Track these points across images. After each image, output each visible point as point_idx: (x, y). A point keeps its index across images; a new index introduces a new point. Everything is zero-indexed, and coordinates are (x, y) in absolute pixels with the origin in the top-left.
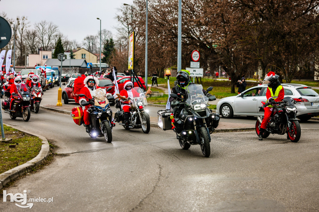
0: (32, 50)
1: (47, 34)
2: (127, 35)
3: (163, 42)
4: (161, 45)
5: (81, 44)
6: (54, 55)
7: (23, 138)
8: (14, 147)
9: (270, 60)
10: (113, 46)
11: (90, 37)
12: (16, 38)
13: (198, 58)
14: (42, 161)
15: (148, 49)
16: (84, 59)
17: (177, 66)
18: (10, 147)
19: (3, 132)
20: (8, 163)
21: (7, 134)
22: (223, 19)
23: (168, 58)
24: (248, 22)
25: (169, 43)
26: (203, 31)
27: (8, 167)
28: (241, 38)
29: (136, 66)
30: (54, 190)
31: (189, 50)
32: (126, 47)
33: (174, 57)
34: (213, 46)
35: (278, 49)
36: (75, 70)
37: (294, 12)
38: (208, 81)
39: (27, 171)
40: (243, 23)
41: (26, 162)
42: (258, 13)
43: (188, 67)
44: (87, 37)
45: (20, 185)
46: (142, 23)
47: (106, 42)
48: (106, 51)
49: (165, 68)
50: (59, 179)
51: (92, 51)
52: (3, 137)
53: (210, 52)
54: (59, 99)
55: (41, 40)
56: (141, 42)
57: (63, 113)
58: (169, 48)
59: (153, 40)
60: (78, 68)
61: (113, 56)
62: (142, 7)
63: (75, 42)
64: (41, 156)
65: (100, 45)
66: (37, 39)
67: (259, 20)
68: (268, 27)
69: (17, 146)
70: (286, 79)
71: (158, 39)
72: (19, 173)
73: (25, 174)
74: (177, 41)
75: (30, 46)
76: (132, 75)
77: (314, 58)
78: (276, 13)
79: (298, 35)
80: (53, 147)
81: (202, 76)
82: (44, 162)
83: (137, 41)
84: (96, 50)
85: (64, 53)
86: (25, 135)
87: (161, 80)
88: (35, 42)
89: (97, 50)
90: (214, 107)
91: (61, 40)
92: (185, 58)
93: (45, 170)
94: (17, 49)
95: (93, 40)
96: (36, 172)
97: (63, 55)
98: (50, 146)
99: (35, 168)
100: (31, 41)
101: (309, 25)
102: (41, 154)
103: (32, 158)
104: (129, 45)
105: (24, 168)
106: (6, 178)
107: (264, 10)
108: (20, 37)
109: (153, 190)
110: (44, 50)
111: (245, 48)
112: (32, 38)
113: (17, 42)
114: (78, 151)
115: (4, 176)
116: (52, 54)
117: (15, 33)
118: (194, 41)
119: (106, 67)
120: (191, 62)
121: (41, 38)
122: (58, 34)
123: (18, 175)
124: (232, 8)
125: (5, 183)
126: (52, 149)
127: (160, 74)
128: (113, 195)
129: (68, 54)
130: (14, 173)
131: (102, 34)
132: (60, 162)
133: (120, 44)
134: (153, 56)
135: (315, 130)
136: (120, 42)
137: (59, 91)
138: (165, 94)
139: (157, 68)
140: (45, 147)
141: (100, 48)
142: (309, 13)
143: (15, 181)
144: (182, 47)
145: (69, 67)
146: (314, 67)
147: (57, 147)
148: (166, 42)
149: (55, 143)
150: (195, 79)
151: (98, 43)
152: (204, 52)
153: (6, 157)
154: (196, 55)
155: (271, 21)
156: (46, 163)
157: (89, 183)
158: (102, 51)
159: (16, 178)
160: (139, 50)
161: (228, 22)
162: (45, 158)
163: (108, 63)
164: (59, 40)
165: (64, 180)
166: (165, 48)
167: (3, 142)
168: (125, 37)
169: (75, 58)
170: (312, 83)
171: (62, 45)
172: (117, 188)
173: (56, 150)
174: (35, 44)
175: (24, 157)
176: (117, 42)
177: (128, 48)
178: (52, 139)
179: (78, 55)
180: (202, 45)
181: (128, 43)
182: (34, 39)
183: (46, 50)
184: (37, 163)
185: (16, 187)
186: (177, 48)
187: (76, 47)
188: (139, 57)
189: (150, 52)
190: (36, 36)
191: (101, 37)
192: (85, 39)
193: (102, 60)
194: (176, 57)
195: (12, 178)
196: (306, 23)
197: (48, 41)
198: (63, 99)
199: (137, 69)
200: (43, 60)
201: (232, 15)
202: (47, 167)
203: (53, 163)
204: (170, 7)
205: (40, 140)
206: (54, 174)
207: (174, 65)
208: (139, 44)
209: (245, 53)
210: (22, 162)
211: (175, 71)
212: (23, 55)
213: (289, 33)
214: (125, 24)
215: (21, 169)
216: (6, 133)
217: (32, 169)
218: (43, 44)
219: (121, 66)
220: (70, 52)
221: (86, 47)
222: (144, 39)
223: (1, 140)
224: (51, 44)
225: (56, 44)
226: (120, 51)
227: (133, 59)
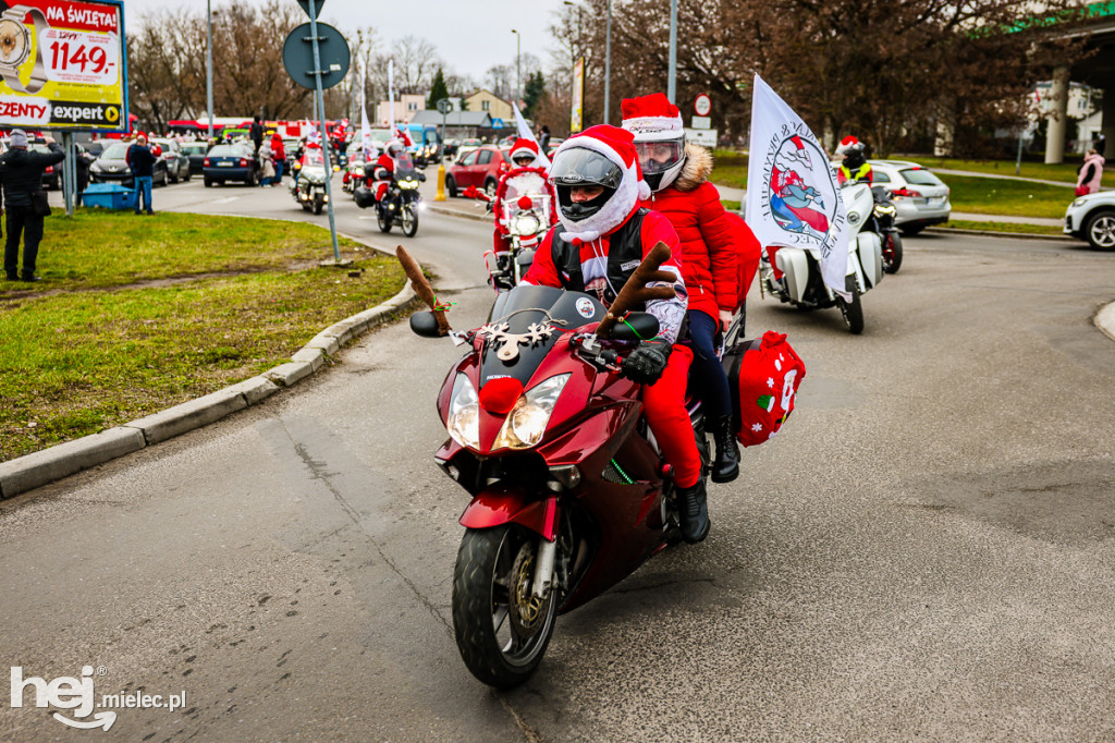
1: (415, 61)
2: (569, 64)
3: (640, 78)
4: (635, 84)
5: (480, 82)
6: (429, 102)
7: (374, 259)
8: (357, 275)
9: (848, 113)
10: (542, 86)
11: (497, 68)
12: (356, 70)
13: (708, 109)
15: (611, 92)
16: (485, 113)
18: (349, 276)
19: (338, 247)
20: (346, 305)
21: (343, 252)
22: (759, 33)
24: (807, 39)
25: (651, 79)
26: (717, 56)
27: (347, 313)
28: (793, 71)
31: (690, 93)
32: (568, 89)
34: (737, 85)
35: (865, 92)
36: (470, 132)
37: (901, 18)
38: (725, 155)
39: (383, 319)
40: (798, 41)
41: (380, 303)
42: (829, 20)
44: (493, 68)
45: (369, 345)
46: (599, 40)
47: (530, 79)
48: (528, 95)
51: (502, 95)
52: (337, 257)
53: (732, 98)
54: (440, 188)
55: (405, 73)
56: (598, 78)
57: (449, 214)
59: (619, 74)
60: (475, 129)
61: (543, 107)
62: (600, 8)
63: (469, 78)
65: (517, 85)
67: (830, 34)
68: (848, 48)
69: (362, 274)
70: (878, 153)
71: (629, 72)
72: (368, 323)
73: (379, 326)
74: (667, 77)
77: (936, 110)
78: (864, 20)
79: (905, 65)
80: (430, 278)
81: (715, 144)
82: (414, 304)
83: (590, 75)
84: (510, 96)
85: (448, 99)
86: (377, 255)
89: (512, 93)
90: (737, 205)
91: (442, 74)
94: (358, 90)
95: (503, 75)
96: (399, 322)
97: (447, 103)
99: (397, 314)
101: (930, 43)
102: (408, 290)
104: (573, 83)
105: (377, 315)
106: (343, 332)
107: (840, 13)
108: (364, 68)
110: (410, 93)
111: (801, 89)
113: (358, 76)
114: (477, 286)
115: (340, 328)
116: (426, 102)
118: (701, 75)
120: (695, 117)
121: (405, 70)
122: (437, 62)
123: (366, 327)
124: (778, 9)
125: (343, 340)
129: (456, 102)
130: (359, 323)
131: (521, 64)
133: (557, 83)
135: (932, 251)
136: (557, 78)
137: (441, 173)
141: (517, 91)
142: (930, 20)
143: (360, 337)
144: (676, 89)
145: (457, 126)
146: (935, 129)
147: (436, 277)
148: (646, 78)
149: (433, 270)
151: (515, 79)
152: (720, 98)
153: (343, 295)
154: (703, 104)
155: (854, 36)
158: (522, 96)
159: (363, 332)
161: (768, 38)
164: (438, 74)
167: (337, 267)
168: (564, 69)
169: (468, 110)
170: (930, 161)
171: (444, 84)
173: (436, 283)
175: (377, 293)
176: (549, 79)
177: (572, 89)
178: (427, 262)
179: (475, 103)
180: (717, 86)
181: (572, 79)
183: (415, 94)
185: (363, 348)
187: (471, 88)
191: (520, 69)
192: (488, 73)
195: (356, 331)
196: (924, 40)
197: (417, 75)
198: (447, 187)
200: (409, 114)
201: (778, 23)
204: (654, 8)
208: (594, 83)
209: (799, 100)
210: (371, 304)
212: (371, 102)
213: (889, 61)
214: (566, 41)
215: (371, 316)
216: (342, 249)
217: (392, 318)
218: (408, 81)
220: (461, 97)
221: (490, 88)
222: (603, 73)
223: (332, 262)
224: (424, 81)
225: (433, 80)
226: (556, 96)
227: (580, 112)
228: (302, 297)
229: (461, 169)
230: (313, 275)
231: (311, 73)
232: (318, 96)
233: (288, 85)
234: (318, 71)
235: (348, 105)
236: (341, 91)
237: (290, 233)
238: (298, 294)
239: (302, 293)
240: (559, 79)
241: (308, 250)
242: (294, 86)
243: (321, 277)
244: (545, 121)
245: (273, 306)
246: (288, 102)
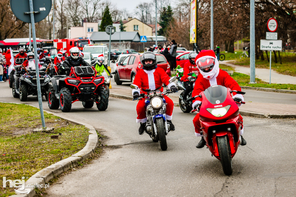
0: (75, 22)
1: (91, 2)
3: (232, 9)
4: (229, 13)
5: (132, 14)
6: (100, 27)
7: (67, 127)
8: (56, 137)
10: (171, 15)
11: (143, 5)
12: (55, 8)
13: (275, 27)
14: (90, 154)
15: (214, 18)
16: (136, 32)
17: (249, 38)
18: (52, 138)
19: (44, 120)
20: (50, 157)
21: (48, 123)
23: (238, 29)
25: (239, 9)
27: (50, 162)
29: (200, 39)
30: (105, 189)
31: (265, 17)
32: (187, 16)
33: (246, 27)
34: (294, 12)
36: (126, 44)
38: (289, 55)
39: (73, 166)
41: (71, 155)
43: (263, 39)
44: (140, 4)
45: (64, 182)
47: (163, 11)
48: (163, 21)
49: (235, 41)
50: (110, 175)
51: (146, 21)
52: (43, 126)
53: (291, 19)
55: (85, 9)
56: (206, 10)
57: (113, 97)
58: (239, 16)
59: (219, 7)
60: (130, 43)
61: (172, 27)
63: (125, 11)
64: (89, 149)
65: (155, 15)
66: (80, 9)
69: (59, 136)
71: (225, 6)
72: (63, 168)
73: (70, 170)
74: (249, 7)
75: (72, 17)
76: (195, 49)
80: (102, 138)
81: (280, 49)
82: (92, 155)
83: (201, 8)
84: (151, 21)
85: (112, 25)
86: (69, 124)
87: (231, 56)
88: (78, 12)
89: (152, 20)
91: (108, 9)
92: (259, 28)
93: (93, 164)
94: (56, 20)
95: (146, 8)
96: (83, 167)
97: (112, 27)
98: (98, 136)
99: (81, 162)
100: (74, 11)
102: (88, 146)
103: (78, 150)
104: (190, 13)
105: (69, 163)
106: (48, 174)
108: (60, 7)
109: (222, 188)
110: (89, 21)
112: (75, 7)
113: (57, 12)
114: (132, 142)
115: (46, 172)
116: (99, 26)
117: (54, 2)
118: (270, 6)
119: (164, 41)
120: (267, 33)
121: (85, 8)
122: (105, 2)
123: (62, 171)
126: (100, 140)
127: (228, 48)
128: (175, 194)
129: (117, 26)
130: (58, 168)
132: (110, 155)
133: (180, 13)
134: (219, 26)
136: (180, 10)
138: (235, 73)
139: (226, 41)
140: (93, 138)
141: (155, 18)
143: (58, 177)
144: (255, 15)
145: (118, 41)
147: (106, 138)
148: (236, 9)
149: (104, 133)
150: (272, 53)
151: (154, 11)
152: (283, 19)
153: (48, 150)
154: (272, 24)
156: (94, 157)
157: (146, 180)
158: (159, 22)
159: (60, 174)
160: (203, 19)
162: (93, 150)
163: (166, 36)
164: (106, 9)
165: (117, 176)
166: (235, 16)
167: (44, 132)
168: (185, 4)
169: (125, 31)
171: (110, 15)
172: (179, 185)
173: (106, 141)
174: (78, 14)
175: (68, 149)
176: (175, 10)
177: (190, 16)
178: (100, 128)
179: (129, 27)
180: (281, 12)
181: (189, 10)
182: (76, 8)
183: (92, 22)
184: (84, 156)
185: (61, 184)
186: (249, 16)
187: (127, 18)
188: (203, 28)
189: (216, 21)
190: (79, 5)
191: (157, 5)
192: (137, 7)
193: (158, 32)
194: (248, 27)
195: (56, 173)
197: (93, 10)
199: (201, 42)
200: (89, 34)
202: (95, 161)
203: (103, 156)
205: (87, 129)
206: (104, 169)
207: (246, 36)
208: (203, 12)
210: (66, 156)
211: (246, 44)
212: (64, 28)
215: (66, 164)
216: (47, 121)
217: (78, 164)
218: (88, 14)
219: (181, 39)
220: (120, 23)
221: (139, 17)
222: (209, 6)
223: (41, 129)
224: (97, 14)
225: (103, 13)
226: (180, 22)
227: (195, 31)
228: (22, 152)
229: (122, 67)
230: (29, 138)
231: (28, 13)
232: (32, 27)
233: (14, 19)
234: (32, 12)
235: (50, 29)
236: (46, 21)
237: (15, 112)
238: (20, 150)
239: (22, 150)
240: (181, 11)
241: (25, 122)
242: (17, 19)
243: (34, 139)
244: (173, 37)
245: (4, 158)
246: (13, 29)
